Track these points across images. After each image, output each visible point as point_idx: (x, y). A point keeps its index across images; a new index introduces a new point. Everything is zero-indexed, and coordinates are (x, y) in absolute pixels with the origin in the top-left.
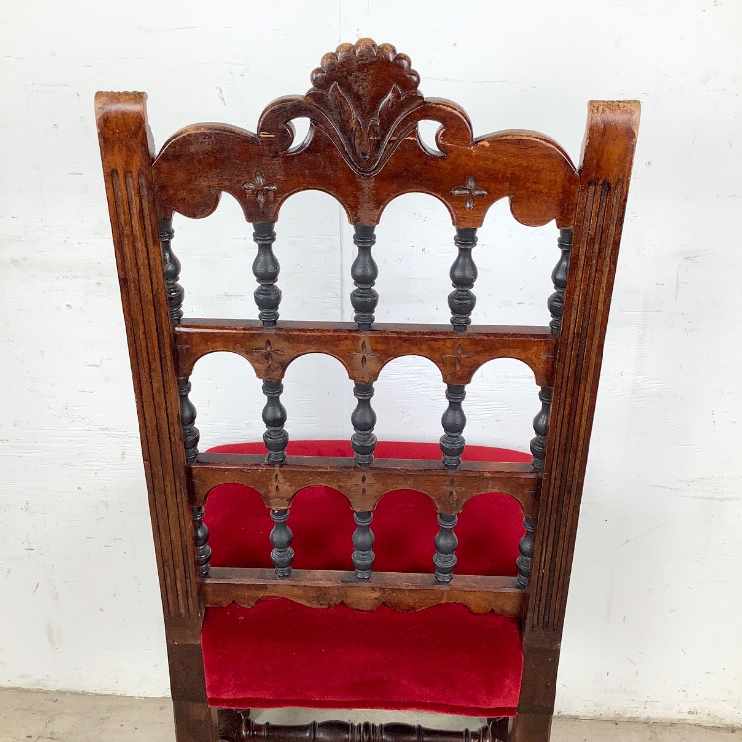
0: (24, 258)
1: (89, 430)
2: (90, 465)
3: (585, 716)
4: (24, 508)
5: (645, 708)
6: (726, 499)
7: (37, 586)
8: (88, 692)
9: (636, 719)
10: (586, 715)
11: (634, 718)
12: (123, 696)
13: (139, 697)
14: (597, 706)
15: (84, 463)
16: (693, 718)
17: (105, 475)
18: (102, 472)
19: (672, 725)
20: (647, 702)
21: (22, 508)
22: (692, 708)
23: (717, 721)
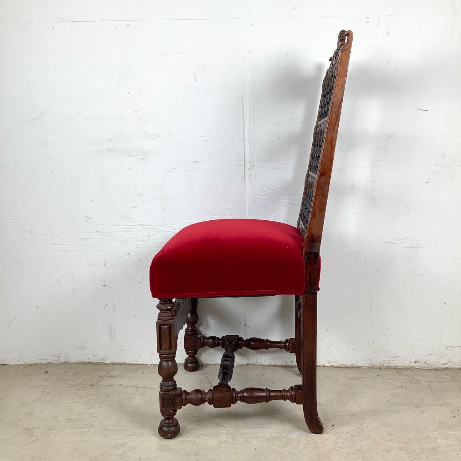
0: (113, 148)
1: (135, 225)
2: (134, 242)
3: (365, 366)
5: (394, 360)
6: (418, 247)
7: (107, 304)
8: (126, 363)
9: (390, 367)
12: (143, 365)
13: (150, 365)
14: (370, 360)
15: (132, 241)
16: (418, 365)
17: (141, 247)
18: (139, 245)
19: (408, 369)
20: (394, 357)
21: (103, 265)
22: (417, 360)
23: (430, 366)
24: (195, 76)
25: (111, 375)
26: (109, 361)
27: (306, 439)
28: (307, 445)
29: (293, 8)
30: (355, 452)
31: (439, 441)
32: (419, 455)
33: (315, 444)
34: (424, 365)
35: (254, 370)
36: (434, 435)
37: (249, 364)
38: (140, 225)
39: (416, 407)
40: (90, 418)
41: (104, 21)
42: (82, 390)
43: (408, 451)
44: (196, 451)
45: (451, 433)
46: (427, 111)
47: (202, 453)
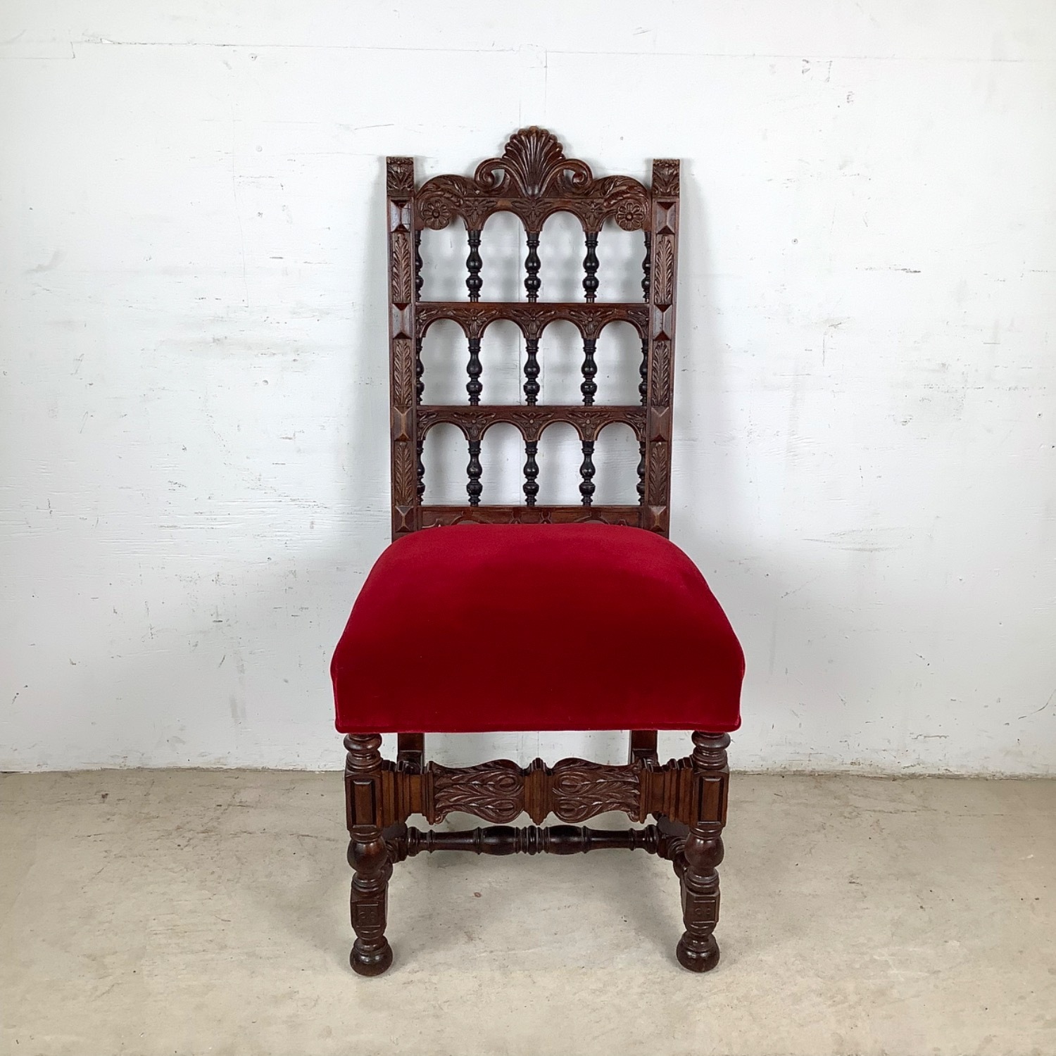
0: (226, 338)
1: (281, 501)
2: (280, 536)
3: (753, 771)
4: (215, 580)
6: (876, 550)
7: (224, 659)
8: (269, 769)
9: (801, 772)
11: (799, 771)
12: (304, 771)
13: (319, 771)
14: (764, 760)
15: (275, 534)
16: (857, 769)
17: (294, 545)
18: (291, 542)
20: (811, 754)
21: (213, 580)
22: (855, 759)
23: (879, 771)
25: (241, 802)
26: (233, 764)
27: (644, 971)
28: (645, 985)
30: (735, 1001)
31: (893, 972)
32: (855, 1008)
33: (659, 983)
36: (883, 955)
38: (293, 500)
39: (850, 882)
40: (215, 924)
42: (187, 846)
43: (835, 999)
44: (434, 1007)
45: (915, 949)
46: (919, 272)
47: (446, 1011)
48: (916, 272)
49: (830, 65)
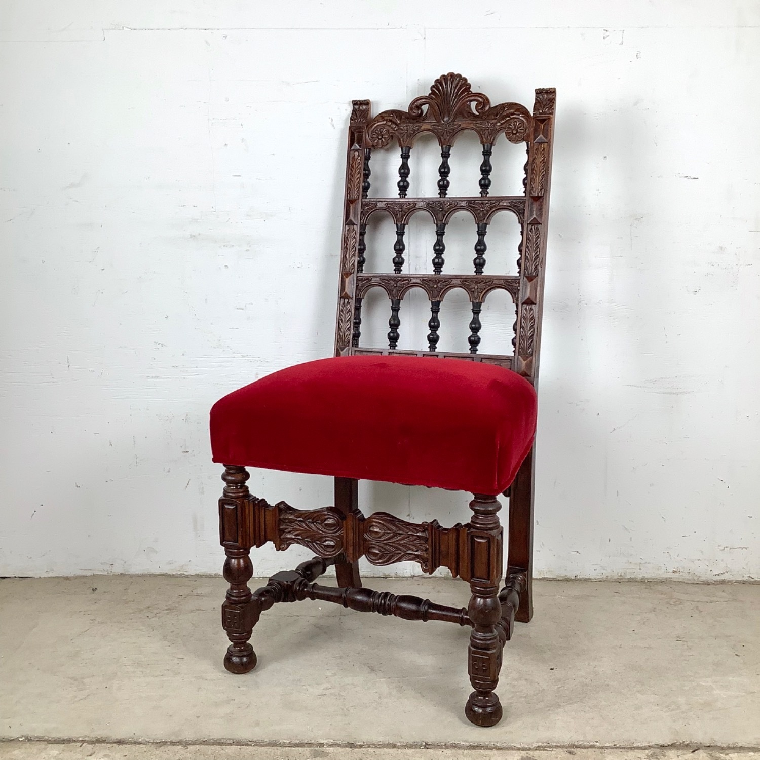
0: (199, 234)
1: (234, 357)
2: (233, 384)
5: (640, 569)
6: (681, 393)
7: (189, 482)
10: (596, 577)
11: (633, 578)
14: (604, 569)
15: (230, 382)
16: (677, 577)
19: (662, 582)
20: (640, 563)
21: (183, 419)
22: (676, 568)
23: (696, 578)
24: (332, 120)
25: (197, 594)
26: (192, 571)
29: (489, 13)
30: (587, 708)
31: (717, 692)
32: (686, 713)
34: (687, 576)
35: (422, 585)
36: (708, 682)
37: (414, 576)
38: (243, 356)
39: (677, 641)
40: (172, 660)
41: (186, 29)
42: (153, 617)
43: (670, 708)
44: (343, 709)
45: (734, 679)
46: (697, 178)
47: (352, 712)
48: (695, 178)
49: (623, 33)
